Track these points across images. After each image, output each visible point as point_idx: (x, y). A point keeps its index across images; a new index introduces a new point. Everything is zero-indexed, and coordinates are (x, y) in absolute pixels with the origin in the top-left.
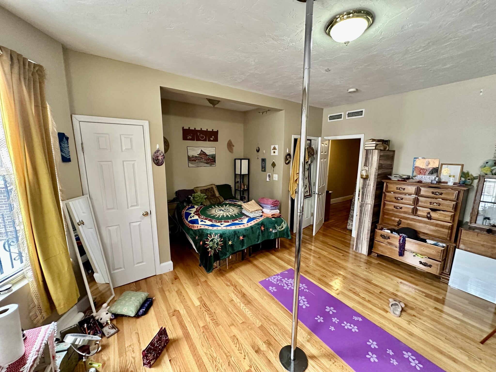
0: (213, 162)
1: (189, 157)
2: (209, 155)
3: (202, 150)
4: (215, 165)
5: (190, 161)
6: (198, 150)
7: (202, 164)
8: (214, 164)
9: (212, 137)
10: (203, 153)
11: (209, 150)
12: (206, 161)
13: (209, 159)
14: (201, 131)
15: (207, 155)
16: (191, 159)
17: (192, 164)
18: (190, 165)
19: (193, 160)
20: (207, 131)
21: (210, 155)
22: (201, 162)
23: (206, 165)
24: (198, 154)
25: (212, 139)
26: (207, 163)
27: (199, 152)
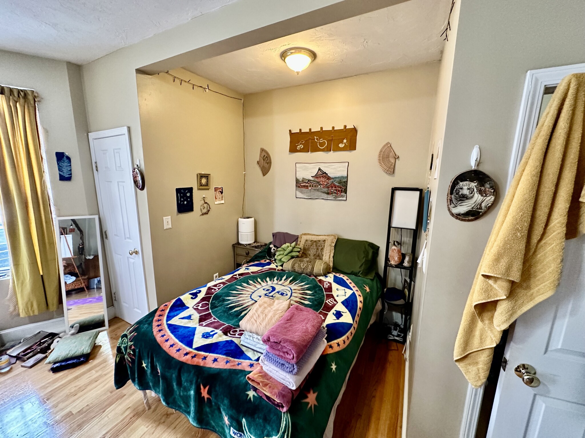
0: (342, 192)
1: (297, 181)
2: (333, 178)
3: (320, 169)
4: (345, 199)
5: (299, 187)
6: (314, 168)
7: (320, 194)
8: (342, 196)
9: (342, 142)
10: (322, 174)
11: (334, 168)
12: (326, 190)
13: (333, 186)
14: (322, 133)
15: (329, 178)
16: (301, 184)
17: (301, 192)
18: (299, 195)
19: (304, 186)
20: (334, 131)
21: (336, 178)
22: (318, 190)
23: (325, 196)
24: (314, 175)
25: (341, 145)
26: (328, 194)
27: (315, 172)
